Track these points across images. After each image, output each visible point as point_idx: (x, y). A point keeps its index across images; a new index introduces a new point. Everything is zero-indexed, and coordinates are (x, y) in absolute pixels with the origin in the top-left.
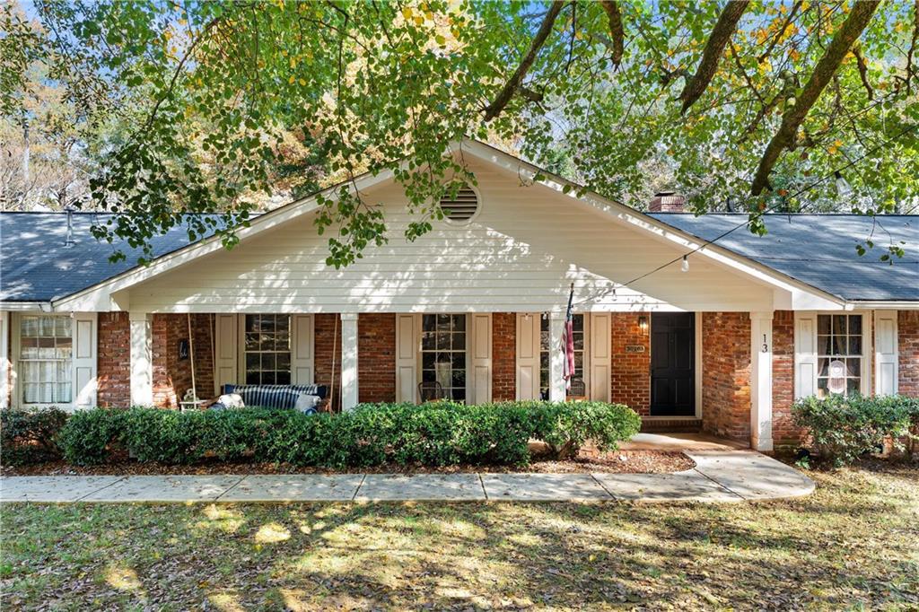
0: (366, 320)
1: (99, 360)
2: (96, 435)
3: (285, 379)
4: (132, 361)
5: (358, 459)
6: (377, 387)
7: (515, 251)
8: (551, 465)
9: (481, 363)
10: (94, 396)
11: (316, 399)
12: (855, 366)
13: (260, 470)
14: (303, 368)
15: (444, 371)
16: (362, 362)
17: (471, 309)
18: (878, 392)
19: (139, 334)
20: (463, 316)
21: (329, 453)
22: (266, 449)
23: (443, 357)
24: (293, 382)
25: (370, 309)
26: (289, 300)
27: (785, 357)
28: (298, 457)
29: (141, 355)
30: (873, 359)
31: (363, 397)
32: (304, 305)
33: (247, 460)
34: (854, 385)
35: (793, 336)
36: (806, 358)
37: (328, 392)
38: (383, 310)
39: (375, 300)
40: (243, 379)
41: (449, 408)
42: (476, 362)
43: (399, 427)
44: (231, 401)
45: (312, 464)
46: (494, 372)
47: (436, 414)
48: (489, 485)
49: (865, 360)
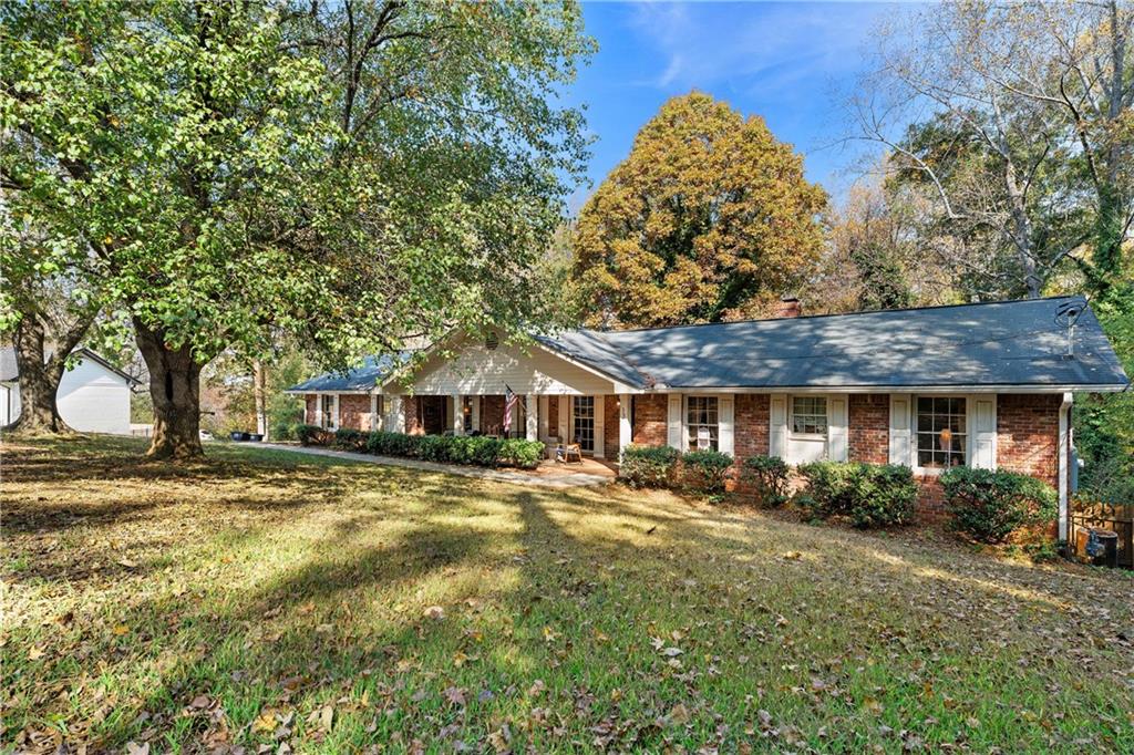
12: (714, 432)
18: (725, 449)
30: (722, 427)
34: (715, 445)
35: (666, 410)
36: (678, 425)
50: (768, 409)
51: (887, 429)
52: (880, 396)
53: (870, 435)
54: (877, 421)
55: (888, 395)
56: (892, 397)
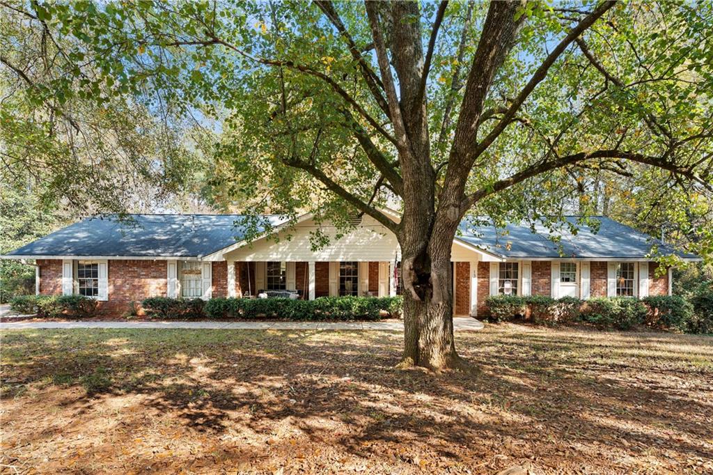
0: (318, 264)
1: (213, 279)
2: (219, 307)
3: (284, 288)
4: (229, 280)
5: (316, 317)
6: (322, 291)
7: (377, 238)
8: (389, 320)
9: (364, 282)
10: (211, 294)
11: (298, 295)
12: (515, 283)
13: (280, 321)
14: (291, 283)
15: (349, 284)
16: (317, 281)
17: (360, 260)
18: (523, 293)
19: (231, 269)
20: (357, 262)
21: (306, 315)
22: (282, 313)
23: (349, 279)
24: (287, 289)
25: (320, 260)
26: (289, 256)
27: (486, 279)
28: (293, 316)
29: (232, 278)
30: (522, 281)
31: (317, 295)
32: (295, 259)
33: (274, 317)
34: (515, 291)
35: (489, 271)
36: (494, 280)
37: (303, 293)
38: (325, 260)
39: (323, 257)
40: (266, 287)
41: (350, 298)
42: (361, 281)
43: (332, 305)
44: (264, 296)
45: (299, 319)
46: (369, 285)
47: (345, 301)
48: (365, 325)
49: (519, 280)
50: (550, 269)
51: (606, 278)
52: (603, 262)
53: (598, 282)
54: (602, 275)
55: (606, 262)
56: (608, 264)
